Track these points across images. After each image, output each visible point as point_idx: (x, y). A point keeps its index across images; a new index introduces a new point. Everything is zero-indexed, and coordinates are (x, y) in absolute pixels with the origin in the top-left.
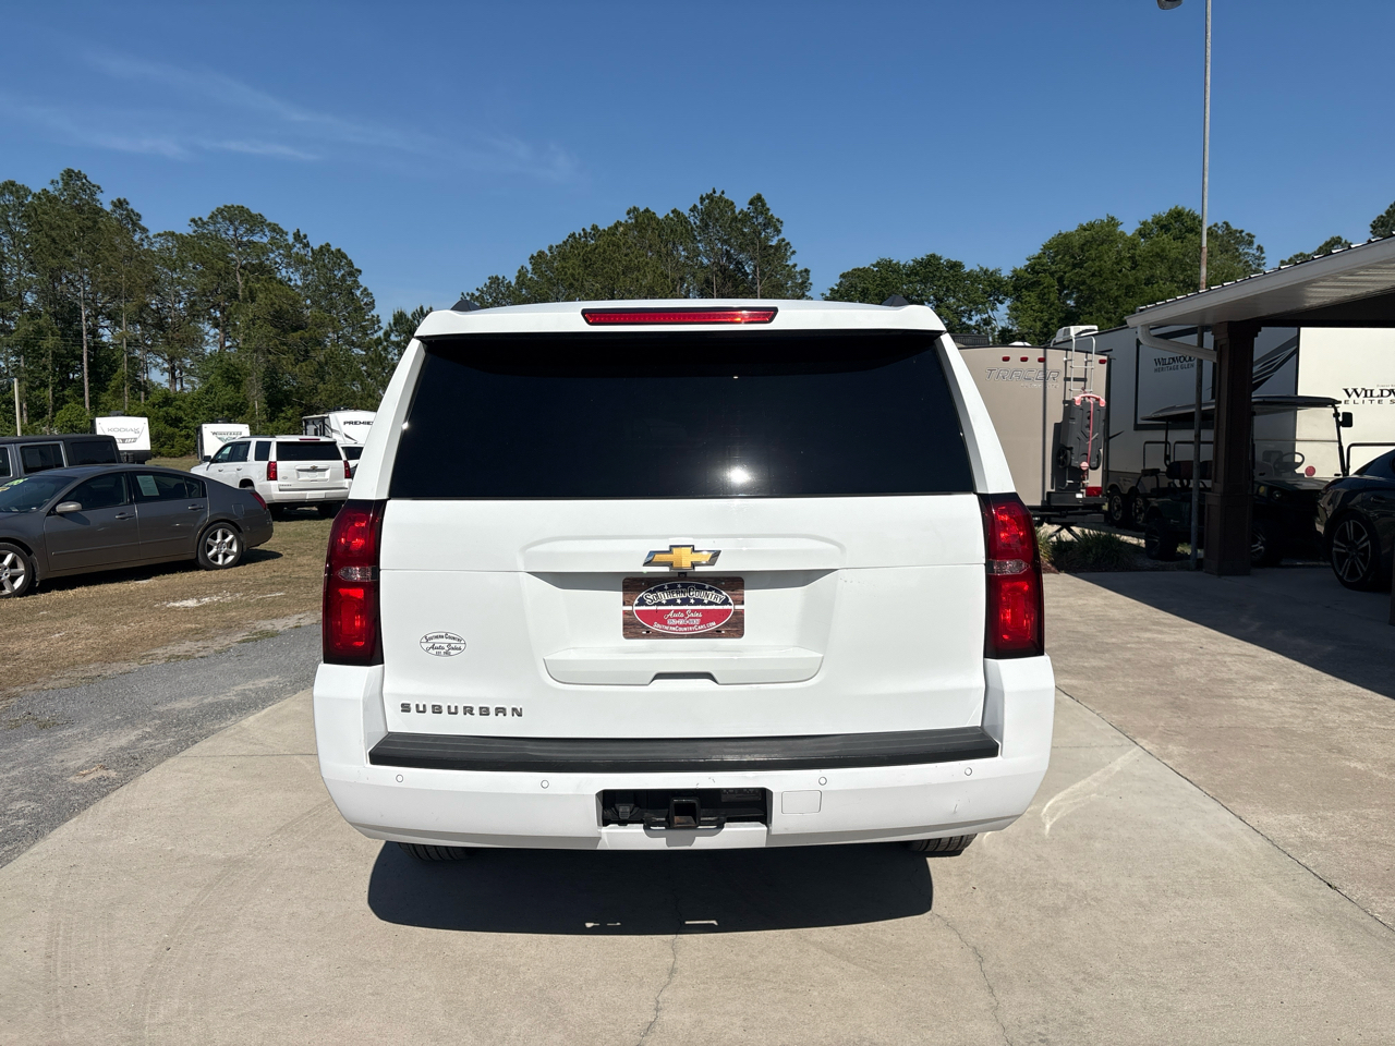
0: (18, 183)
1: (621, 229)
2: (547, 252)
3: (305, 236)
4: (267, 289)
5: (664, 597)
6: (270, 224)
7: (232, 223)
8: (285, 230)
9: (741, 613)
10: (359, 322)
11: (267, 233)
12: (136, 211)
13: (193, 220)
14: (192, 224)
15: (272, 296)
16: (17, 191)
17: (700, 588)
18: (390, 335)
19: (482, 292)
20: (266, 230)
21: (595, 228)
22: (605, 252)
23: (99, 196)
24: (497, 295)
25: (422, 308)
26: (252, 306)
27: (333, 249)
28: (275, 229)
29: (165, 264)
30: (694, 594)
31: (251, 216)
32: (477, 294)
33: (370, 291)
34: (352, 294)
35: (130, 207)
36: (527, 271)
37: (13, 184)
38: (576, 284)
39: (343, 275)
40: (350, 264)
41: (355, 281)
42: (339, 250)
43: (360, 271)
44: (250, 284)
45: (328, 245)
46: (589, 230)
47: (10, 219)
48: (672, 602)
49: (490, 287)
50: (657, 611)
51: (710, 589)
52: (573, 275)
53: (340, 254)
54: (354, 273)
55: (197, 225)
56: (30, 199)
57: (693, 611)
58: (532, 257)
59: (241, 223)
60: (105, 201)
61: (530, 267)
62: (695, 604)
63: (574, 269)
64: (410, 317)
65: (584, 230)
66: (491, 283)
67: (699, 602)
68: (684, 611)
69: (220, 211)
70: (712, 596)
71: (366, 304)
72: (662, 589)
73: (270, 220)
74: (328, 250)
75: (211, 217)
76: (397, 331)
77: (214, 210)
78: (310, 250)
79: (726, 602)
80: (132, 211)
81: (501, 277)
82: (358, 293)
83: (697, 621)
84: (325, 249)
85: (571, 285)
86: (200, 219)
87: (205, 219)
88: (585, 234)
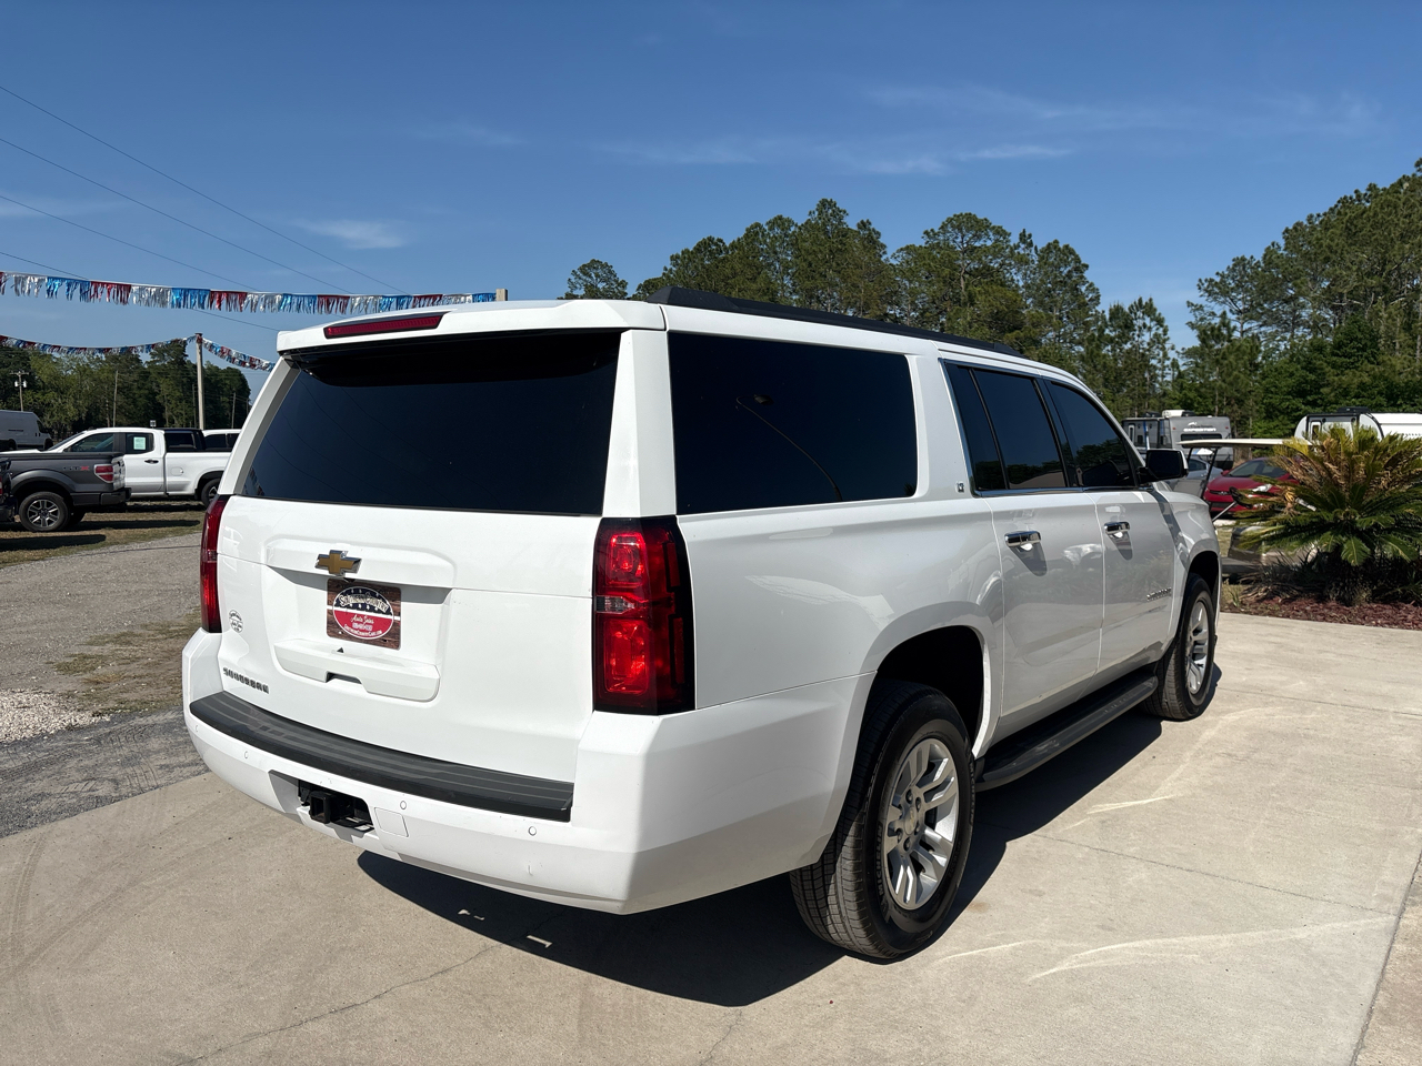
0: (785, 216)
1: (1406, 185)
2: (1305, 223)
3: (1030, 236)
4: (987, 292)
5: (352, 600)
6: (994, 227)
7: (960, 230)
8: (1008, 231)
9: (397, 624)
10: (1081, 319)
11: (992, 237)
12: (877, 230)
13: (926, 233)
14: (925, 236)
15: (990, 298)
16: (783, 224)
17: (373, 595)
18: (1104, 331)
19: (1223, 276)
20: (991, 234)
21: (1372, 187)
22: (1376, 214)
23: (846, 220)
24: (1242, 277)
25: (1140, 300)
26: (969, 310)
27: (1061, 246)
28: (1000, 232)
29: (904, 275)
30: (370, 601)
31: (977, 221)
32: (1218, 279)
33: (1096, 286)
34: (1077, 289)
35: (871, 227)
36: (1279, 248)
37: (780, 218)
38: (1334, 257)
39: (1069, 271)
40: (1077, 260)
41: (1082, 277)
42: (1067, 247)
43: (1087, 266)
44: (970, 288)
45: (1056, 242)
46: (1363, 192)
47: (778, 249)
48: (355, 606)
49: (1234, 270)
50: (347, 613)
51: (379, 598)
52: (1329, 247)
53: (1068, 250)
54: (1081, 268)
55: (929, 236)
56: (793, 229)
57: (369, 617)
58: (1287, 231)
59: (968, 231)
60: (851, 222)
61: (1282, 243)
62: (370, 611)
63: (1332, 240)
64: (1127, 310)
65: (1356, 192)
66: (1235, 265)
67: (372, 609)
68: (363, 616)
69: (950, 220)
70: (379, 605)
71: (1091, 300)
72: (349, 593)
73: (995, 223)
74: (1055, 247)
75: (942, 228)
76: (1112, 326)
77: (944, 220)
78: (1033, 249)
79: (388, 612)
80: (874, 230)
81: (1248, 258)
82: (1083, 289)
83: (370, 628)
84: (1052, 247)
85: (1327, 260)
86: (932, 230)
87: (936, 230)
88: (1358, 196)
